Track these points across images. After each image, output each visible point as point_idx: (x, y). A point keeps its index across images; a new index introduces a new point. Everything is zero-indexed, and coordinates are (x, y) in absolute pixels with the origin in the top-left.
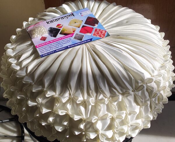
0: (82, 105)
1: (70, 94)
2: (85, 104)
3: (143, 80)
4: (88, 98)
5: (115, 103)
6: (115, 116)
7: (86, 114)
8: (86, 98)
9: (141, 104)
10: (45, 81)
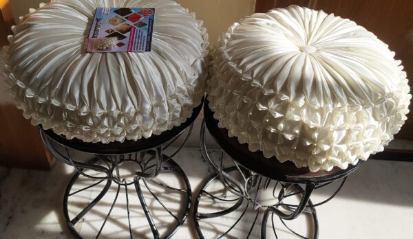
0: (318, 112)
1: (305, 100)
2: (321, 111)
3: (383, 93)
4: (324, 105)
5: (354, 113)
6: (352, 127)
7: (322, 122)
8: (322, 106)
9: (379, 119)
10: (278, 84)
